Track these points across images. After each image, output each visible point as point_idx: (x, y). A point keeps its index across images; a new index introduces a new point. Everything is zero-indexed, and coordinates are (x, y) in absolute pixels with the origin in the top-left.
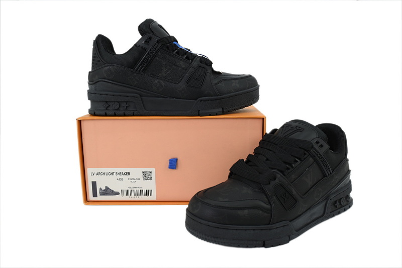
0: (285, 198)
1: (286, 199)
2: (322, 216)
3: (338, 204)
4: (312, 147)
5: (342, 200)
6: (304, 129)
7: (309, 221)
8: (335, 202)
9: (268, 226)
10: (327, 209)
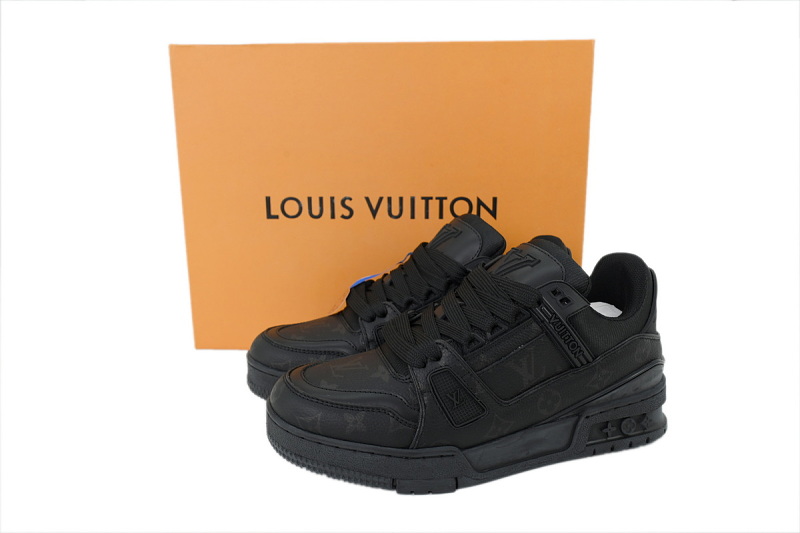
0: (454, 399)
1: (455, 402)
2: (563, 449)
3: (611, 429)
4: (540, 302)
5: (624, 422)
6: (539, 261)
7: (523, 455)
8: (605, 424)
9: (406, 451)
10: (575, 437)
